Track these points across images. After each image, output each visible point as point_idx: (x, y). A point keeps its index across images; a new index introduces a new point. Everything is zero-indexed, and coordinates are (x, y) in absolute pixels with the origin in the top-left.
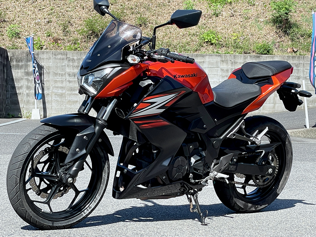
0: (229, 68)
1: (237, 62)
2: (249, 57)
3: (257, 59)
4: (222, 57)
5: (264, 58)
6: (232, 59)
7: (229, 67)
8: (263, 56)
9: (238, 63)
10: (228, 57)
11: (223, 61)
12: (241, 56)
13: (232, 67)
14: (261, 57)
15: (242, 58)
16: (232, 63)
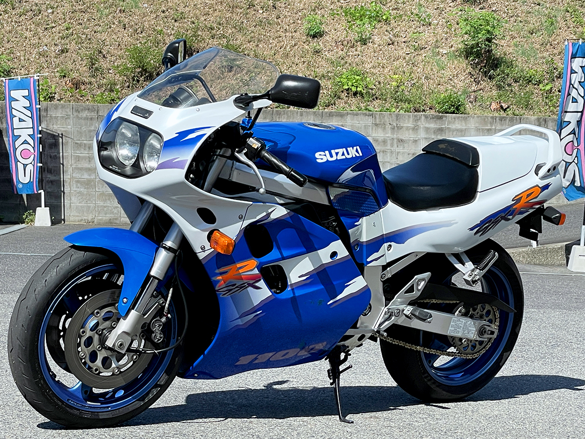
0: (388, 137)
1: (402, 127)
2: (423, 118)
3: (438, 121)
4: (375, 117)
5: (450, 120)
6: (393, 121)
7: (387, 135)
8: (449, 116)
9: (404, 129)
10: (386, 117)
11: (376, 125)
12: (409, 116)
13: (394, 134)
14: (444, 118)
15: (411, 119)
16: (393, 129)
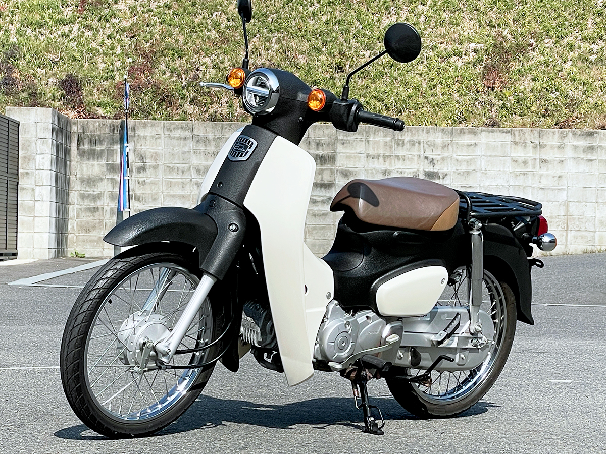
0: (530, 157)
1: (546, 145)
2: (570, 134)
3: (588, 138)
4: (514, 134)
5: (602, 136)
6: (534, 138)
7: (528, 155)
8: (601, 133)
9: (548, 148)
10: (527, 134)
11: (516, 143)
12: (554, 133)
13: (536, 154)
14: (595, 135)
